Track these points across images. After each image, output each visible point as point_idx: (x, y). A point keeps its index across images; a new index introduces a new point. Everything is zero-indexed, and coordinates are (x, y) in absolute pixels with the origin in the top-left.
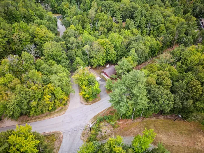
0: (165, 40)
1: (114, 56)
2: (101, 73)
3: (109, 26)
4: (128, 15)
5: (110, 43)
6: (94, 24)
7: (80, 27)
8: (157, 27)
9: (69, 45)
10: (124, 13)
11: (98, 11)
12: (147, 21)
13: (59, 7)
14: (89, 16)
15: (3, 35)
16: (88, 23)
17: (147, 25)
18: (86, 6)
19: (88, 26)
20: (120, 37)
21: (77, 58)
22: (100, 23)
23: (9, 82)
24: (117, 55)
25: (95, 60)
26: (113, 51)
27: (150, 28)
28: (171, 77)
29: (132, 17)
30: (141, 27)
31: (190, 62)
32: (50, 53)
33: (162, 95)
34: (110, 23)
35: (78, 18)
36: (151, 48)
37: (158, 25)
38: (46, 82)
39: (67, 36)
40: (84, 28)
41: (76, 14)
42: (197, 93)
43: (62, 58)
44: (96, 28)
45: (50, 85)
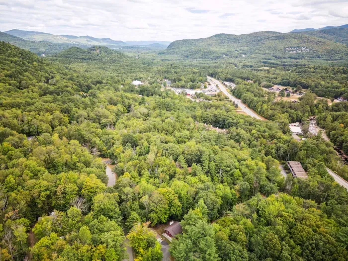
0: (242, 189)
1: (178, 209)
2: (162, 233)
3: (171, 172)
4: (194, 159)
5: (173, 192)
6: (153, 170)
7: (135, 174)
8: (231, 172)
9: (123, 197)
10: (189, 157)
11: (158, 155)
12: (217, 165)
13: (109, 151)
14: (148, 161)
16: (146, 169)
17: (218, 170)
18: (143, 149)
19: (146, 173)
20: (185, 186)
21: (133, 213)
22: (160, 170)
23: (52, 244)
24: (182, 208)
25: (155, 215)
26: (177, 202)
27: (222, 174)
28: (247, 232)
29: (199, 161)
30: (211, 174)
31: (267, 214)
32: (103, 207)
33: (233, 251)
34: (172, 169)
35: (134, 164)
36: (224, 198)
37: (231, 170)
38: (96, 243)
39: (121, 186)
40: (140, 175)
41: (131, 159)
42: (275, 250)
43: (114, 214)
44: (156, 175)
45: (100, 246)
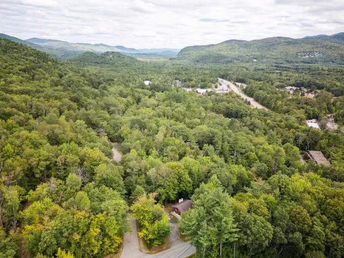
0: (259, 170)
1: (189, 185)
2: (170, 212)
3: (181, 151)
4: (205, 141)
5: (183, 167)
6: (161, 150)
7: (143, 152)
8: (246, 154)
9: (128, 170)
10: (201, 139)
11: (167, 136)
12: (231, 147)
14: (156, 141)
15: (45, 158)
16: (154, 148)
17: (232, 151)
18: (151, 131)
19: (154, 152)
20: (196, 163)
21: (138, 186)
22: (169, 148)
23: (46, 209)
24: (193, 185)
25: (163, 190)
26: (187, 177)
27: (236, 156)
28: (269, 207)
29: (211, 143)
30: (224, 155)
31: (291, 190)
32: (105, 176)
34: (182, 149)
35: (142, 143)
36: (240, 177)
37: (246, 152)
38: (95, 211)
39: (127, 161)
40: (148, 154)
41: (139, 139)
42: (304, 224)
43: (118, 186)
44: (165, 154)
45: (100, 215)
